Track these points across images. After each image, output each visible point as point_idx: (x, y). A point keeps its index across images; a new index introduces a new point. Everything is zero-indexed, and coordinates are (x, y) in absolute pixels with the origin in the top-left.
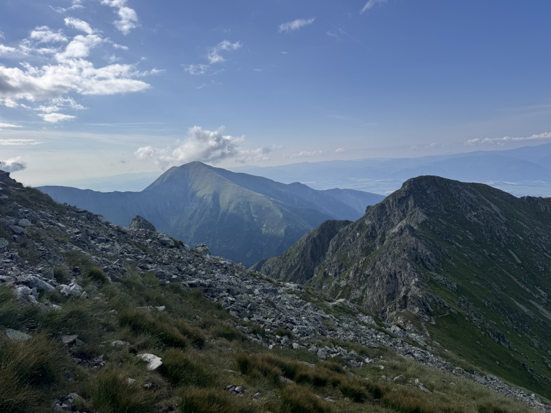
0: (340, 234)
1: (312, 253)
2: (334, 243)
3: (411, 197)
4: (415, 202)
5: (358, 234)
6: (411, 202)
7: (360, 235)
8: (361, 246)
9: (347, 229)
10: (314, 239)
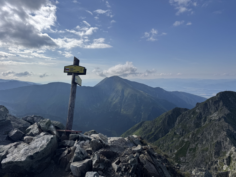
0: (183, 115)
1: (168, 122)
2: (180, 119)
3: (221, 101)
4: (223, 104)
5: (192, 116)
6: (221, 103)
7: (193, 117)
8: (194, 122)
9: (186, 113)
10: (169, 116)
